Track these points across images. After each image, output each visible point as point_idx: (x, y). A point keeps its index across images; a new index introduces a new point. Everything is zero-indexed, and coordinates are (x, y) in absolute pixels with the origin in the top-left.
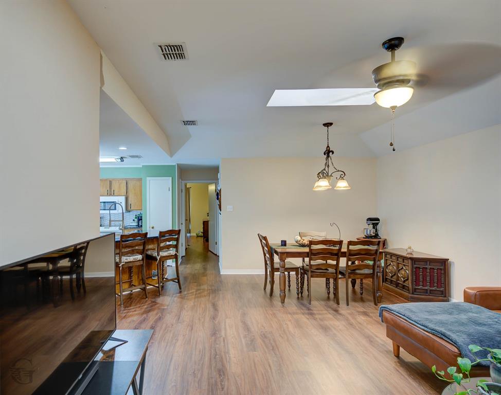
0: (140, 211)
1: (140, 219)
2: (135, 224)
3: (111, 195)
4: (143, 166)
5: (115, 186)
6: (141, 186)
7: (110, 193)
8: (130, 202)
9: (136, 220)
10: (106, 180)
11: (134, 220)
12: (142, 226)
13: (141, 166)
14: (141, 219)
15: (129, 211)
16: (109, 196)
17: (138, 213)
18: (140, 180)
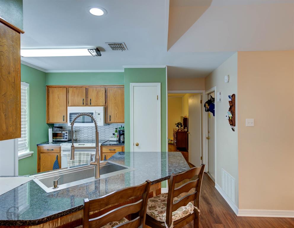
0: (121, 124)
1: (121, 133)
2: (116, 139)
3: (87, 105)
4: (125, 69)
5: (92, 95)
6: (123, 94)
7: (87, 103)
8: (109, 113)
9: (116, 134)
10: (81, 87)
11: (114, 134)
12: (123, 142)
13: (123, 71)
14: (123, 134)
15: (109, 124)
16: (86, 106)
17: (119, 126)
18: (122, 87)
